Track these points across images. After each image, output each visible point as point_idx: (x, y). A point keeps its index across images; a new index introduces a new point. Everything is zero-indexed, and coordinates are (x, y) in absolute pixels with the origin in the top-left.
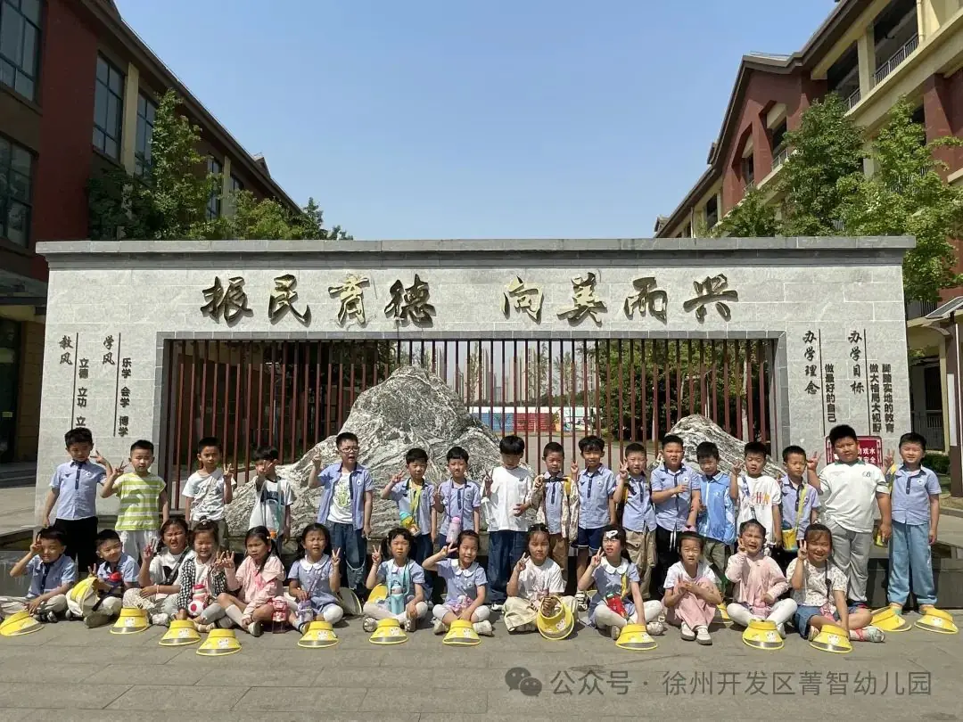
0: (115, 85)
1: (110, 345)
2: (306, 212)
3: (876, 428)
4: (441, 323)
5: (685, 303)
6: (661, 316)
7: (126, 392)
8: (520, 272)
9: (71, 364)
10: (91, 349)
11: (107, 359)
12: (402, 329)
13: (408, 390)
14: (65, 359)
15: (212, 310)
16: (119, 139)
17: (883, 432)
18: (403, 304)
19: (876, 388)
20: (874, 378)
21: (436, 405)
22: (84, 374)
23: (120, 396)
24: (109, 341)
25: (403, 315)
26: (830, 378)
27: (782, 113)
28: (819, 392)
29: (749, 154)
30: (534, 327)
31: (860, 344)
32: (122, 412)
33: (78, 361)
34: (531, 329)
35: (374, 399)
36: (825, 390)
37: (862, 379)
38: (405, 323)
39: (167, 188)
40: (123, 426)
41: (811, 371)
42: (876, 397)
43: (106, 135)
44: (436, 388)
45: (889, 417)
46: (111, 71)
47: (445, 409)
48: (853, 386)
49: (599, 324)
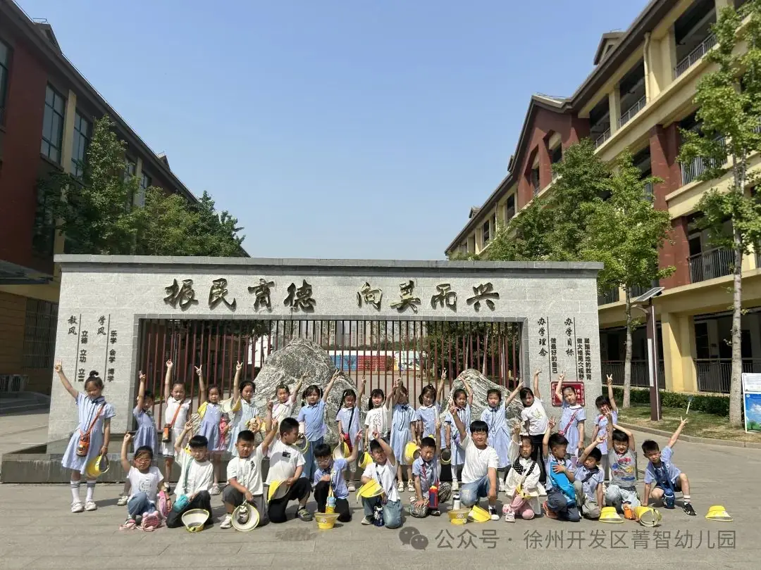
0: (58, 108)
1: (103, 322)
2: (201, 201)
3: (581, 376)
4: (320, 310)
5: (468, 300)
6: (454, 307)
7: (113, 353)
8: (368, 279)
9: (76, 334)
10: (90, 324)
11: (101, 331)
12: (294, 314)
13: (299, 353)
14: (72, 331)
15: (171, 301)
16: (59, 148)
17: (585, 380)
18: (296, 298)
19: (580, 352)
20: (580, 346)
21: (317, 362)
22: (85, 341)
23: (109, 356)
24: (102, 319)
25: (296, 305)
26: (554, 347)
27: (559, 140)
28: (547, 355)
29: (537, 167)
30: (376, 313)
31: (572, 327)
32: (110, 366)
33: (81, 332)
34: (374, 314)
35: (278, 358)
36: (551, 354)
37: (572, 347)
38: (297, 310)
39: (100, 189)
40: (110, 375)
41: (543, 342)
42: (581, 358)
43: (50, 145)
44: (316, 352)
45: (588, 371)
46: (56, 97)
47: (322, 364)
48: (568, 352)
49: (416, 312)
